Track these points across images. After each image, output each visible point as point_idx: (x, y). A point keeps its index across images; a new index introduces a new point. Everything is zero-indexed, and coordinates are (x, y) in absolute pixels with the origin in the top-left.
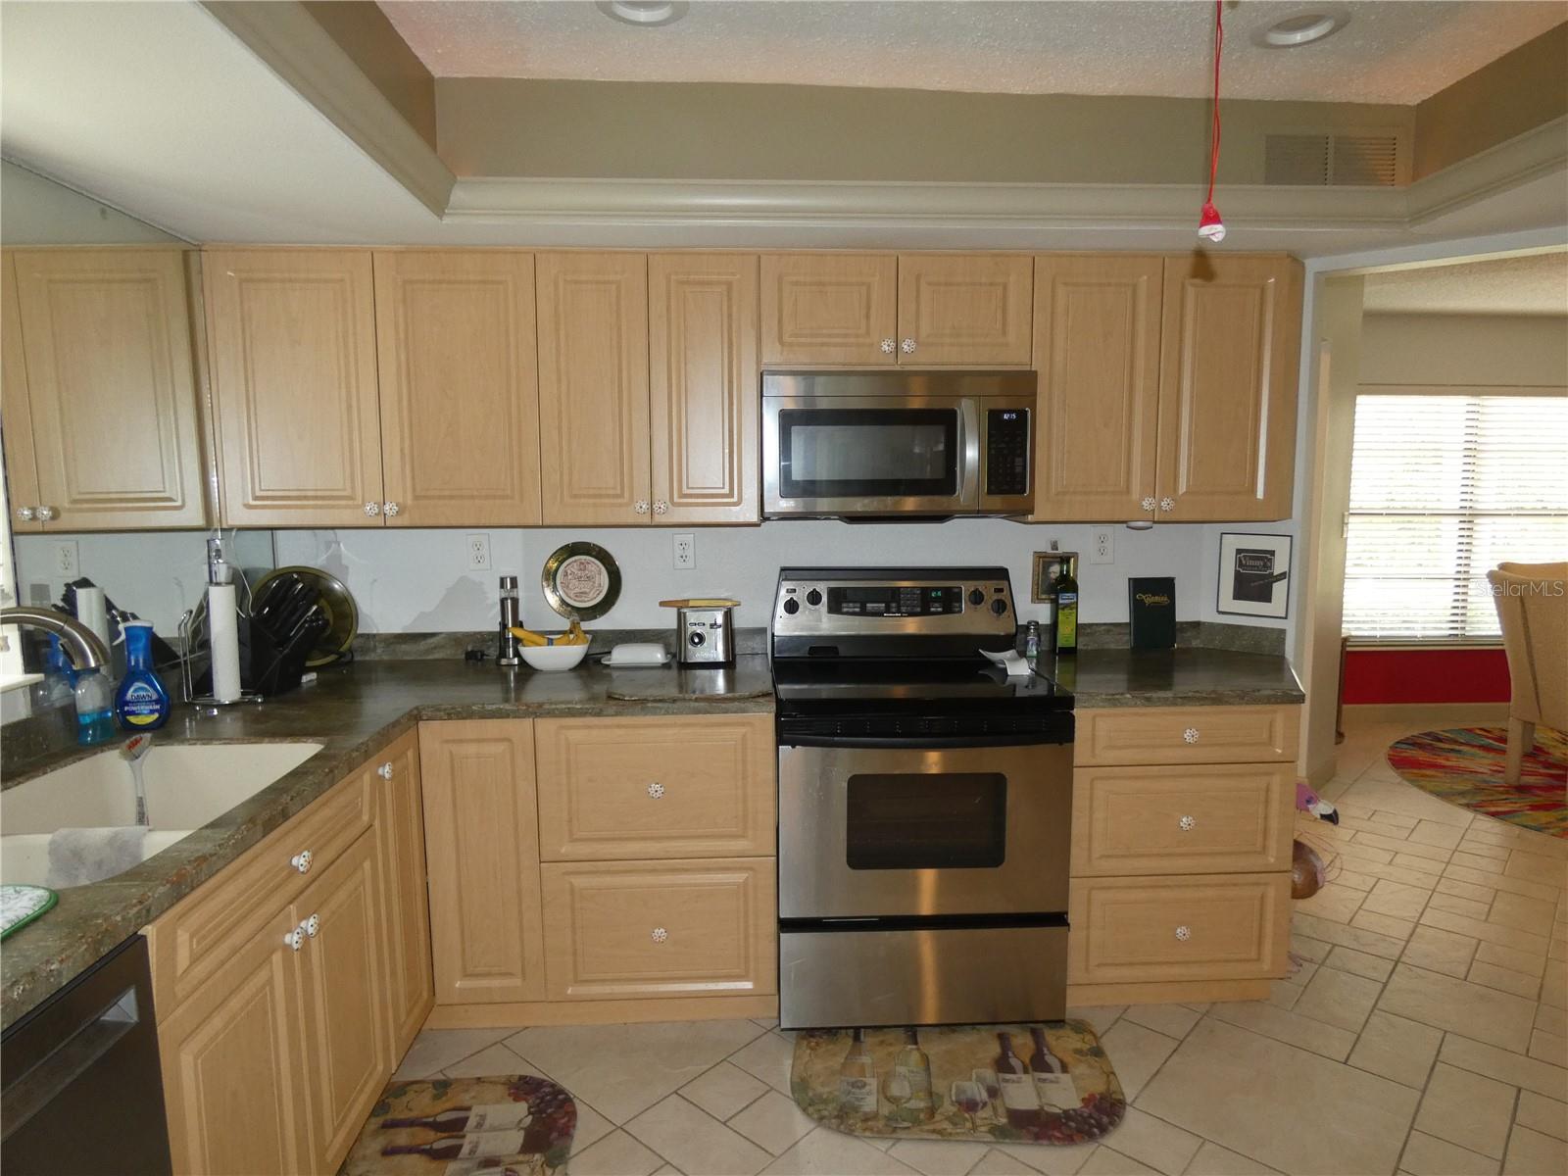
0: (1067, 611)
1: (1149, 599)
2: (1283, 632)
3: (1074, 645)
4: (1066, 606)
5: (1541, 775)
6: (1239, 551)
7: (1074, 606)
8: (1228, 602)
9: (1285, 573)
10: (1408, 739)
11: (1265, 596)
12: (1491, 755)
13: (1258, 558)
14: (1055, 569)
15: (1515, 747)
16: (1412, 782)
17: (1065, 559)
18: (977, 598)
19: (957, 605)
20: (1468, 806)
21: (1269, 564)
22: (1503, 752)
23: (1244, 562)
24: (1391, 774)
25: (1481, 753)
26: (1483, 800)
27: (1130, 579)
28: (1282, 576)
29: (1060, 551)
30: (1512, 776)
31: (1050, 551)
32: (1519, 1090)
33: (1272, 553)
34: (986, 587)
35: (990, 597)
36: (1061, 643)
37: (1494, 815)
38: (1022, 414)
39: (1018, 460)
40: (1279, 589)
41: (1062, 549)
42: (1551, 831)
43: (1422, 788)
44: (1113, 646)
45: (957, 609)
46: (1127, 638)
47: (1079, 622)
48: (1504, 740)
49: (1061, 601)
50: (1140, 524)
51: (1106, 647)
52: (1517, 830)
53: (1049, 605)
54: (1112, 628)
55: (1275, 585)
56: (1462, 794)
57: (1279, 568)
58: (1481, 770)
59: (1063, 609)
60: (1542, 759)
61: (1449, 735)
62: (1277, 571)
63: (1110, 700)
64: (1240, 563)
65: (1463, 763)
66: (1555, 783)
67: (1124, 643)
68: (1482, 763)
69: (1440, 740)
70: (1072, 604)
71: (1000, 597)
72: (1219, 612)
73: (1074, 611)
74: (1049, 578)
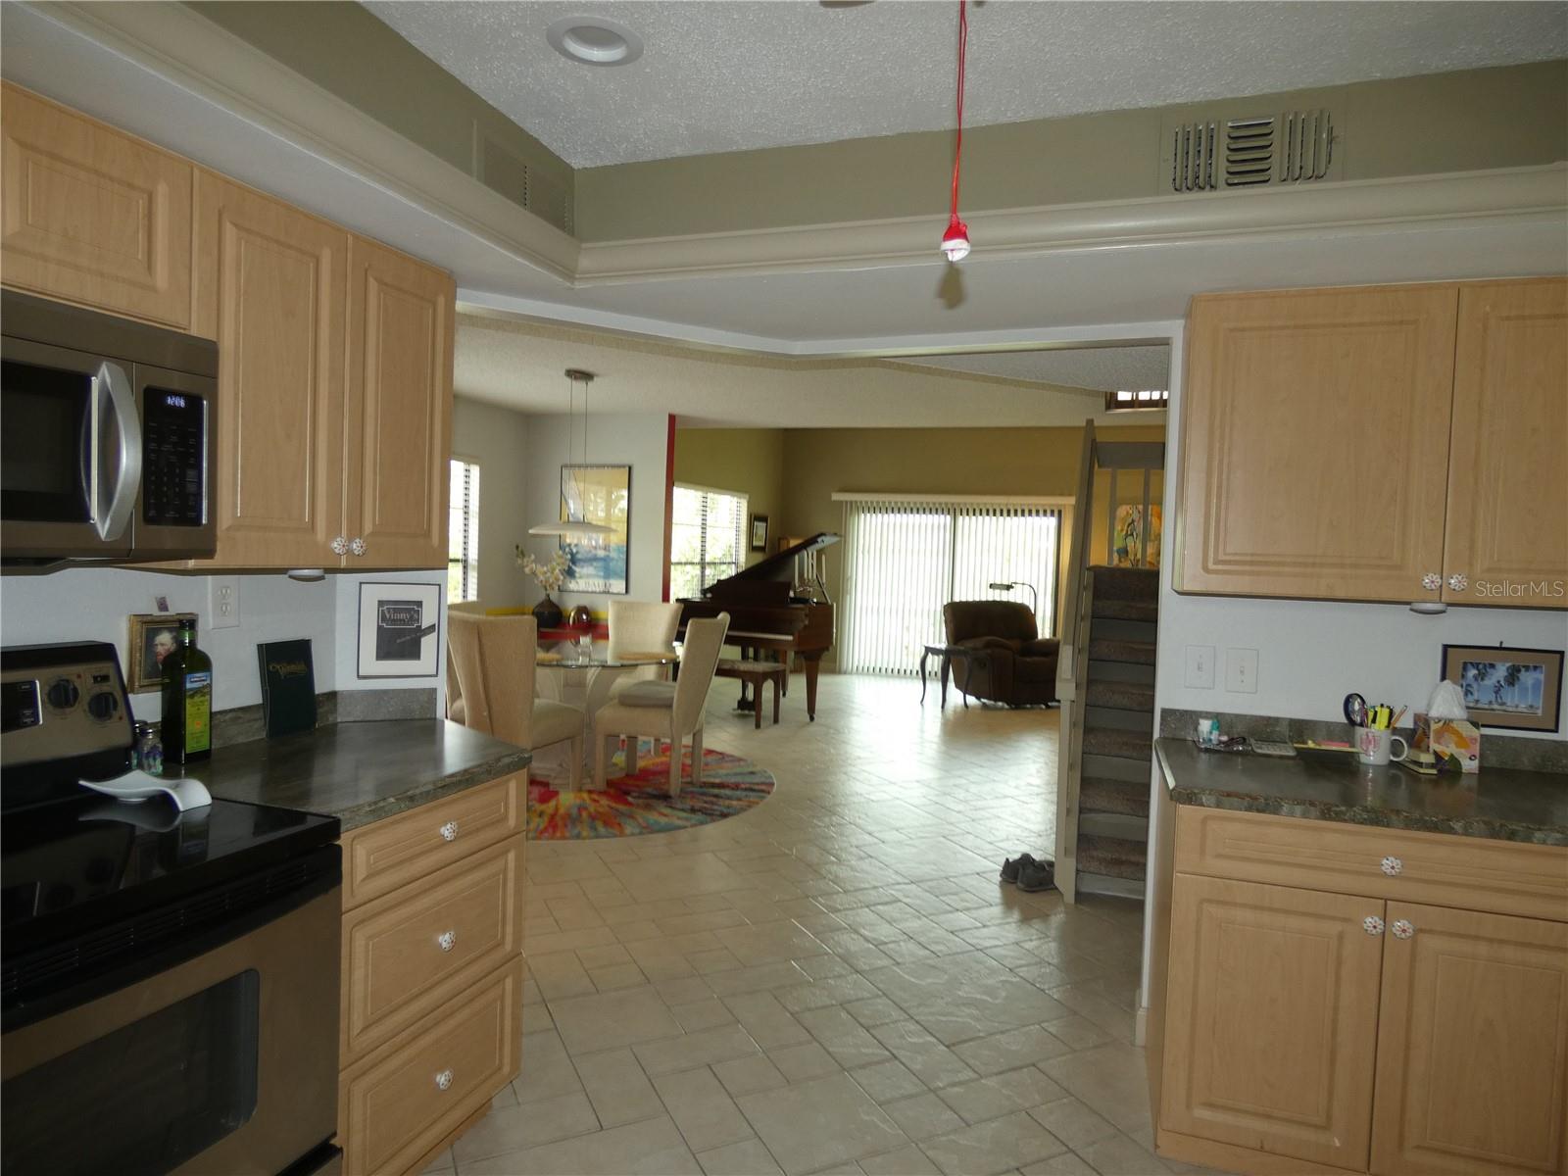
0: (197, 699)
1: (284, 670)
2: (434, 690)
3: (208, 748)
4: (196, 692)
6: (381, 603)
7: (206, 691)
8: (371, 664)
9: (434, 625)
11: (412, 651)
13: (400, 611)
14: (165, 641)
17: (188, 623)
18: (62, 696)
19: (27, 712)
21: (416, 616)
23: (388, 616)
27: (260, 647)
28: (431, 628)
29: (172, 611)
31: (156, 612)
33: (419, 604)
34: (81, 676)
35: (86, 687)
36: (191, 746)
38: (194, 402)
39: (191, 473)
40: (428, 643)
41: (174, 610)
44: (241, 739)
45: (28, 720)
46: (261, 723)
47: (213, 710)
49: (189, 686)
50: (306, 572)
51: (233, 742)
53: (159, 694)
54: (240, 714)
55: (423, 640)
57: (428, 618)
59: (192, 696)
62: (425, 624)
63: (373, 811)
64: (383, 617)
67: (255, 732)
70: (204, 687)
71: (105, 688)
72: (359, 677)
73: (208, 697)
74: (157, 654)
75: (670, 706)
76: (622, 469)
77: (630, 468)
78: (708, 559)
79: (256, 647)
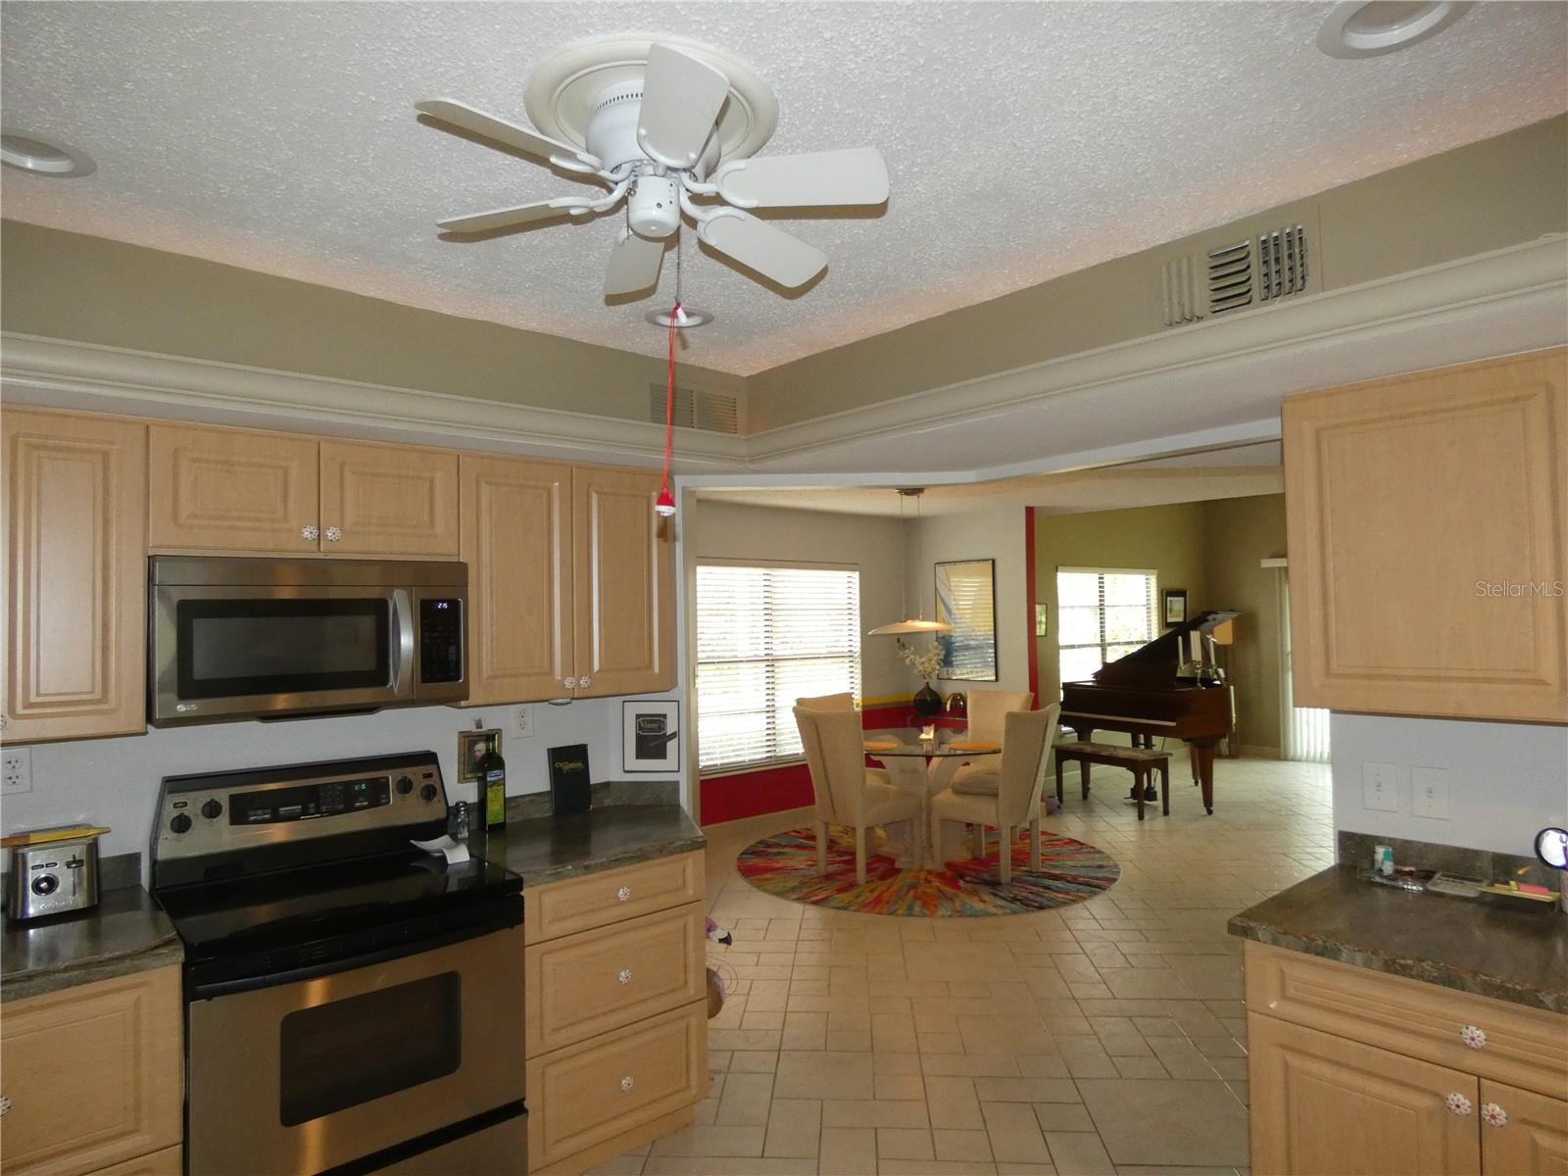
0: (494, 788)
1: (567, 766)
2: (676, 784)
3: (502, 821)
4: (494, 783)
5: (838, 862)
6: (638, 716)
7: (502, 782)
8: (633, 762)
9: (675, 732)
10: (748, 849)
11: (661, 753)
12: (804, 852)
13: (654, 722)
14: (481, 747)
15: (821, 844)
16: (759, 887)
17: (490, 737)
18: (405, 786)
19: (384, 796)
20: (798, 900)
21: (662, 726)
22: (814, 848)
23: (643, 726)
24: (741, 883)
25: (799, 852)
26: (805, 892)
27: (549, 750)
28: (674, 735)
29: (484, 729)
30: (822, 868)
31: (474, 730)
32: (876, 1129)
33: (665, 716)
34: (414, 773)
35: (419, 784)
36: (491, 819)
37: (815, 903)
38: (455, 604)
39: (452, 649)
40: (671, 746)
41: (486, 727)
42: (853, 908)
43: (766, 891)
44: (537, 816)
45: (384, 801)
46: (548, 805)
47: (507, 796)
48: (813, 838)
49: (489, 779)
50: (560, 701)
51: (531, 817)
52: (832, 912)
53: (476, 784)
54: (536, 798)
55: (668, 743)
56: (793, 890)
57: (671, 727)
58: (801, 867)
59: (491, 786)
60: (835, 849)
61: (773, 840)
62: (669, 731)
63: (553, 874)
64: (639, 727)
65: (789, 863)
66: (848, 867)
67: (545, 811)
68: (799, 860)
69: (769, 846)
70: (499, 780)
71: (430, 782)
72: (625, 772)
73: (502, 787)
74: (476, 757)
75: (996, 795)
76: (987, 562)
77: (993, 561)
78: (1108, 640)
79: (546, 751)
